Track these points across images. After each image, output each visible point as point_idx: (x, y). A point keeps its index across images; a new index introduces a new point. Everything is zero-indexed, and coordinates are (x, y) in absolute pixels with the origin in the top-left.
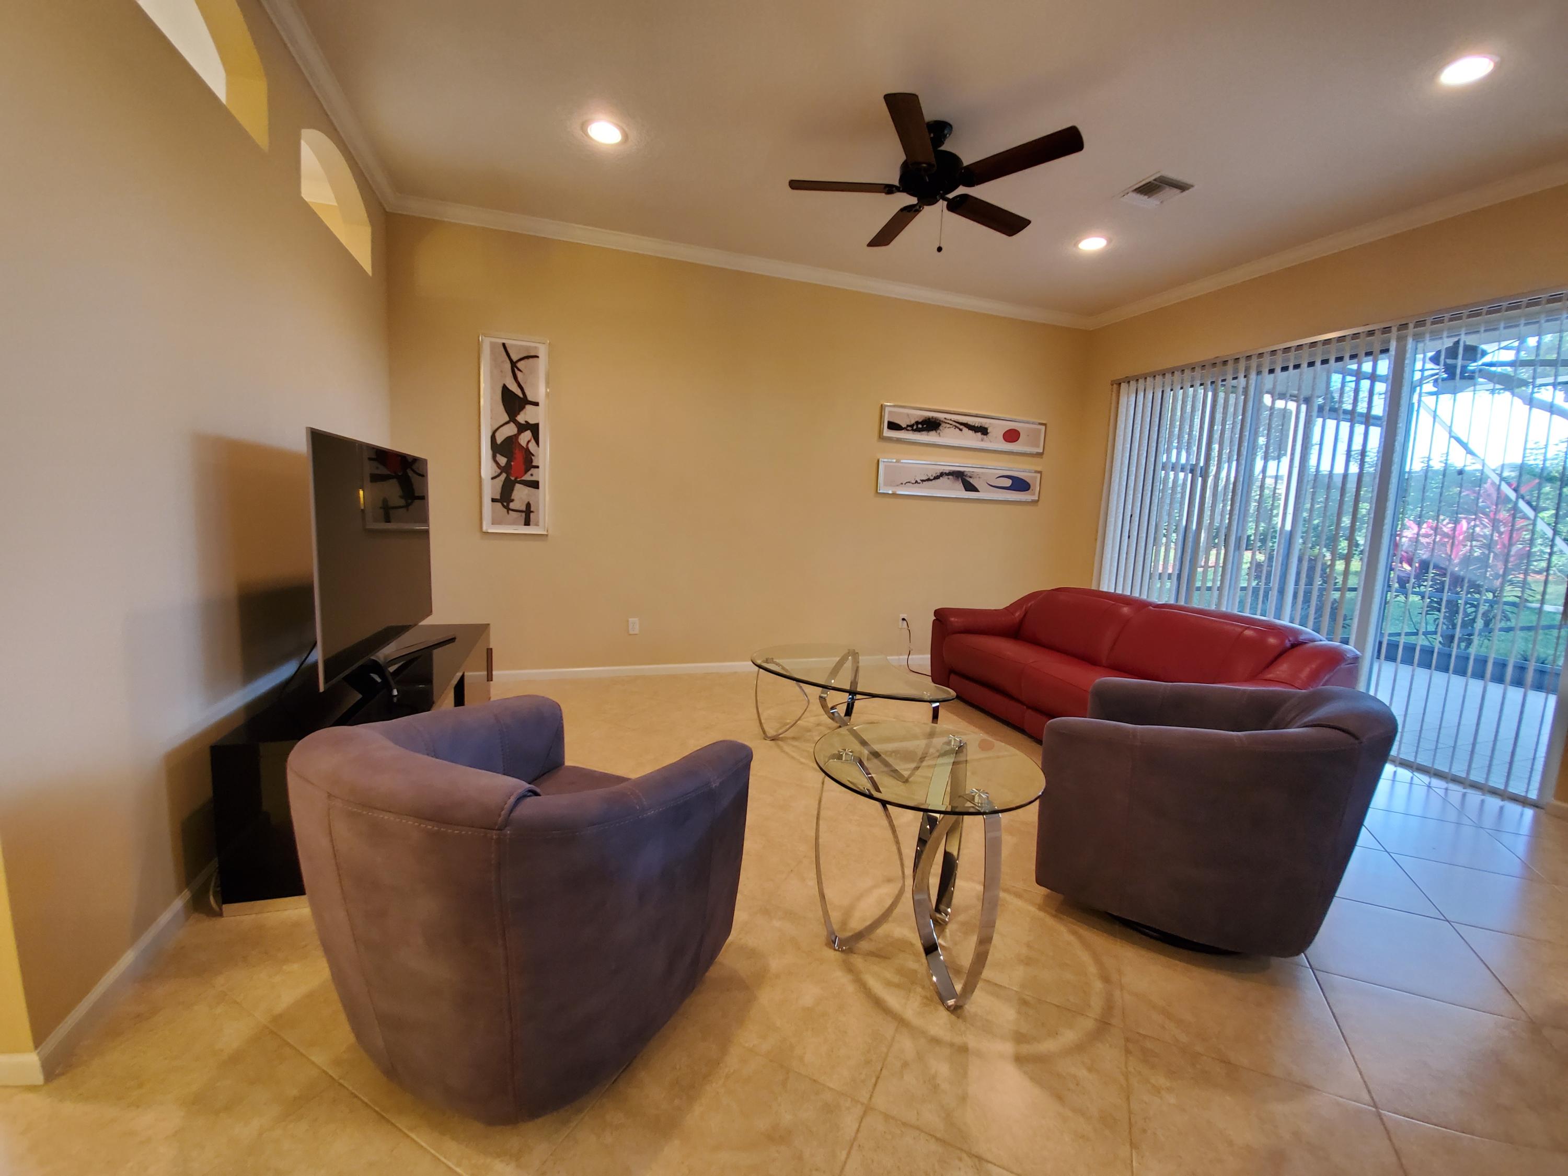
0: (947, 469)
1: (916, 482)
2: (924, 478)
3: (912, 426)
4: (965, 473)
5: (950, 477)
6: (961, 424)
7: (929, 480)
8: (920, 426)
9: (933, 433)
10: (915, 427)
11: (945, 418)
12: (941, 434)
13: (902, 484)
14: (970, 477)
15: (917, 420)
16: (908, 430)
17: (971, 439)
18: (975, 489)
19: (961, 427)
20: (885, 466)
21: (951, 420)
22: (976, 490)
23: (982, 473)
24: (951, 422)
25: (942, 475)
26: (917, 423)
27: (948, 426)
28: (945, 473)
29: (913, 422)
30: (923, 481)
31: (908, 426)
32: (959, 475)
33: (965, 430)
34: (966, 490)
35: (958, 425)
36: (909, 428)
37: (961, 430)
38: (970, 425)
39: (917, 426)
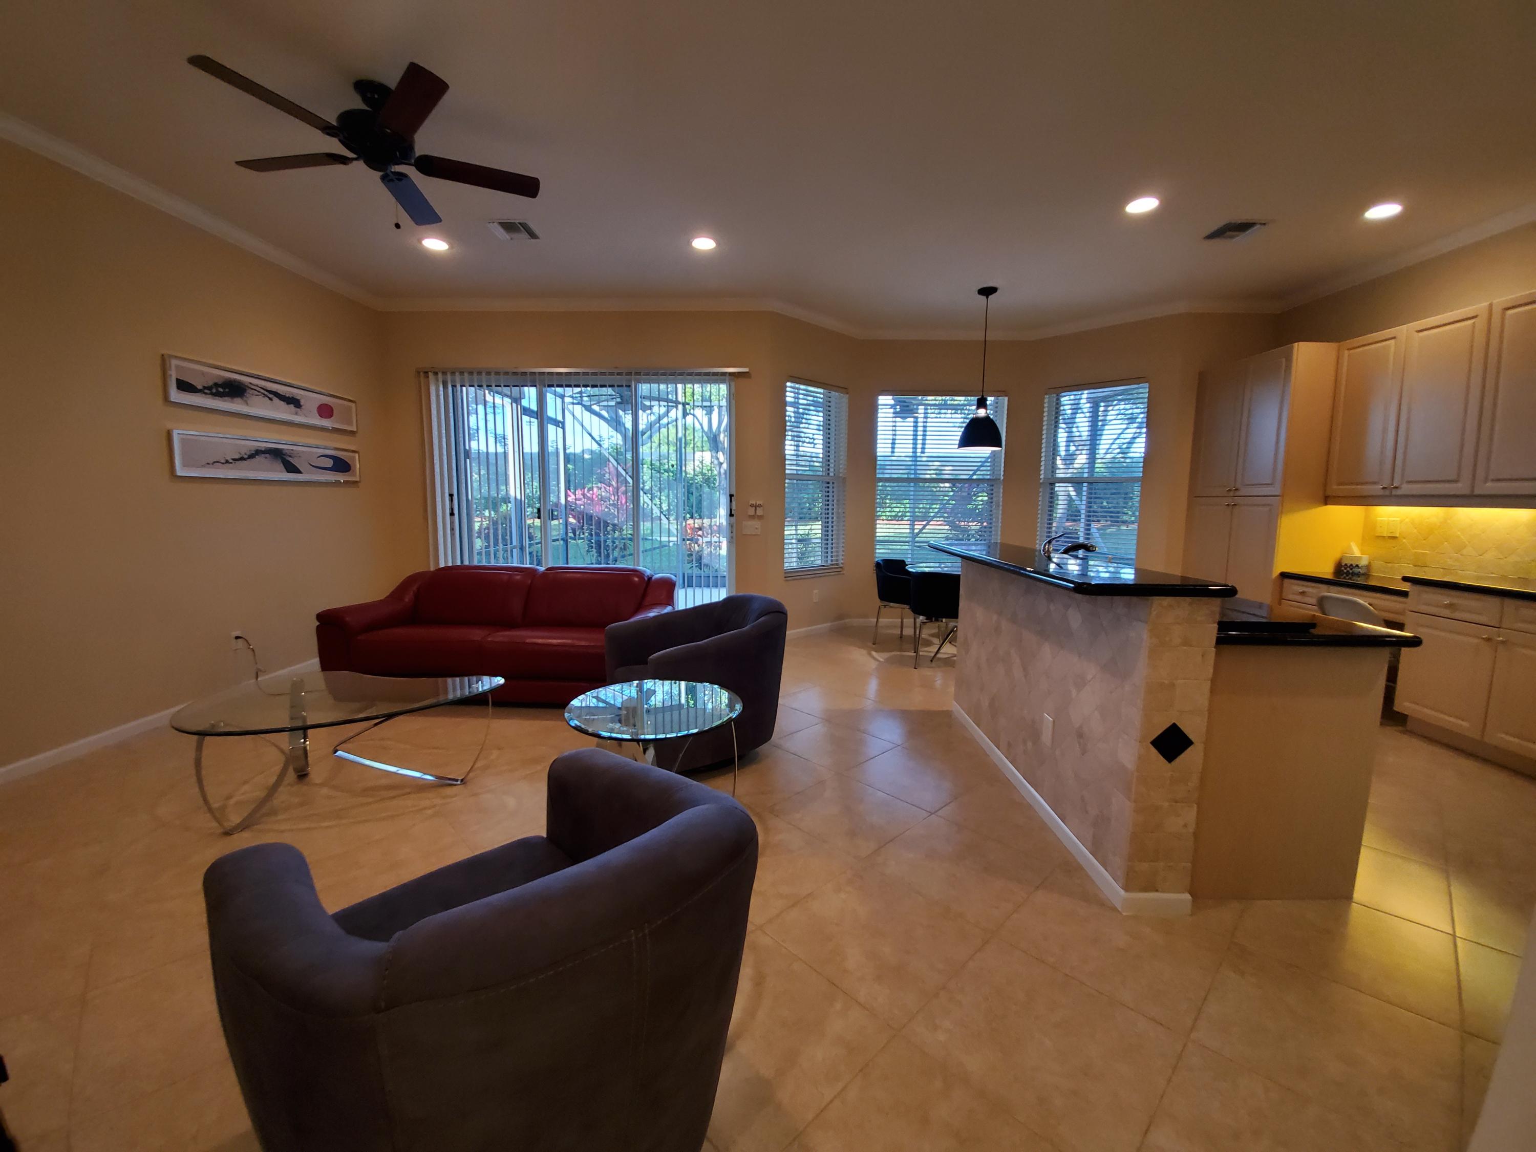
0: (264, 446)
1: (227, 462)
2: (237, 457)
3: (209, 388)
4: (284, 452)
5: (267, 455)
6: (270, 392)
7: (242, 459)
8: (221, 390)
9: (238, 400)
10: (214, 391)
11: (251, 383)
12: (249, 402)
13: (208, 464)
14: (290, 456)
15: (216, 381)
16: (206, 394)
17: (283, 412)
18: (296, 470)
19: (271, 396)
20: (182, 439)
21: (257, 386)
22: (298, 471)
23: (303, 452)
24: (258, 389)
25: (258, 452)
26: (216, 385)
27: (256, 393)
28: (261, 451)
29: (210, 383)
30: (235, 460)
31: (205, 388)
32: (276, 454)
33: (276, 400)
34: (288, 472)
35: (266, 393)
36: (206, 391)
37: (271, 399)
38: (279, 394)
39: (217, 390)
